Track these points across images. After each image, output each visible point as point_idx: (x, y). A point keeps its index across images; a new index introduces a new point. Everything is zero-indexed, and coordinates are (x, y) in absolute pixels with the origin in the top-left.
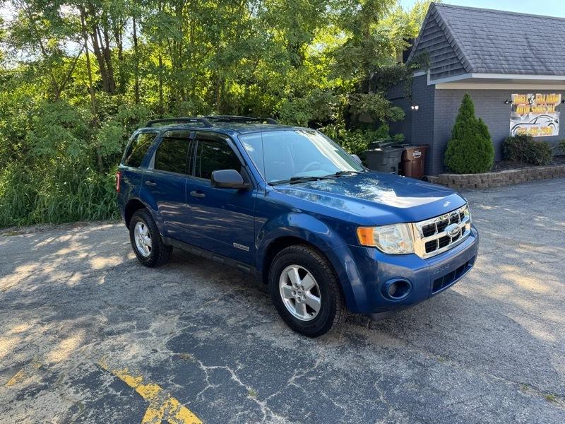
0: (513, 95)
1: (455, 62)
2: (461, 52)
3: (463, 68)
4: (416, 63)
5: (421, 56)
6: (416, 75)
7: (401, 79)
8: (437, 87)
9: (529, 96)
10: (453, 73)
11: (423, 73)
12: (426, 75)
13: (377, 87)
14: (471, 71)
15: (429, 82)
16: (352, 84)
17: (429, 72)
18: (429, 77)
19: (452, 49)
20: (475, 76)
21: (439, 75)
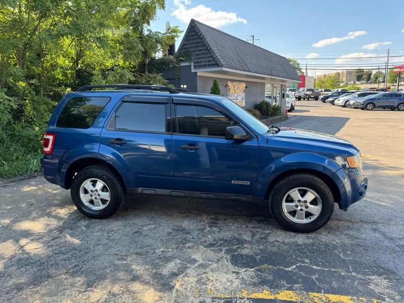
0: (229, 82)
1: (211, 59)
2: (215, 53)
3: (216, 64)
4: (183, 57)
5: (186, 52)
6: (182, 64)
7: (171, 66)
8: (198, 74)
9: (234, 83)
10: (210, 66)
11: (188, 64)
12: (190, 66)
13: (153, 70)
14: (222, 66)
15: (193, 70)
16: (132, 66)
17: (192, 64)
18: (192, 67)
19: (209, 50)
20: (224, 69)
21: (200, 67)
